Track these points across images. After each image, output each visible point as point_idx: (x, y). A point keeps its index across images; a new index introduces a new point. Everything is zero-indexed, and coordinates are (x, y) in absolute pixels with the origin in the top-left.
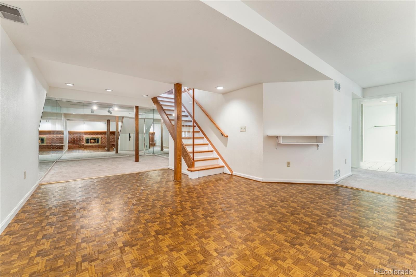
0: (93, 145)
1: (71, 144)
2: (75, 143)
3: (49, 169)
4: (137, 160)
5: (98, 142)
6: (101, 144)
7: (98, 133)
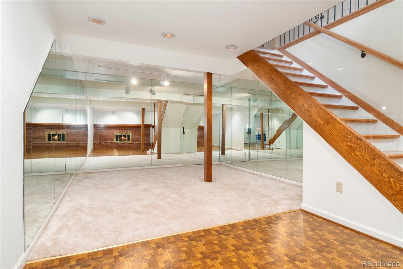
0: (122, 144)
1: (96, 142)
2: (100, 141)
3: (63, 193)
4: (209, 178)
5: (129, 140)
6: (132, 142)
7: (128, 128)
